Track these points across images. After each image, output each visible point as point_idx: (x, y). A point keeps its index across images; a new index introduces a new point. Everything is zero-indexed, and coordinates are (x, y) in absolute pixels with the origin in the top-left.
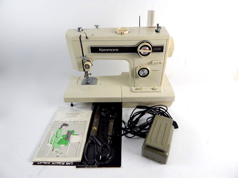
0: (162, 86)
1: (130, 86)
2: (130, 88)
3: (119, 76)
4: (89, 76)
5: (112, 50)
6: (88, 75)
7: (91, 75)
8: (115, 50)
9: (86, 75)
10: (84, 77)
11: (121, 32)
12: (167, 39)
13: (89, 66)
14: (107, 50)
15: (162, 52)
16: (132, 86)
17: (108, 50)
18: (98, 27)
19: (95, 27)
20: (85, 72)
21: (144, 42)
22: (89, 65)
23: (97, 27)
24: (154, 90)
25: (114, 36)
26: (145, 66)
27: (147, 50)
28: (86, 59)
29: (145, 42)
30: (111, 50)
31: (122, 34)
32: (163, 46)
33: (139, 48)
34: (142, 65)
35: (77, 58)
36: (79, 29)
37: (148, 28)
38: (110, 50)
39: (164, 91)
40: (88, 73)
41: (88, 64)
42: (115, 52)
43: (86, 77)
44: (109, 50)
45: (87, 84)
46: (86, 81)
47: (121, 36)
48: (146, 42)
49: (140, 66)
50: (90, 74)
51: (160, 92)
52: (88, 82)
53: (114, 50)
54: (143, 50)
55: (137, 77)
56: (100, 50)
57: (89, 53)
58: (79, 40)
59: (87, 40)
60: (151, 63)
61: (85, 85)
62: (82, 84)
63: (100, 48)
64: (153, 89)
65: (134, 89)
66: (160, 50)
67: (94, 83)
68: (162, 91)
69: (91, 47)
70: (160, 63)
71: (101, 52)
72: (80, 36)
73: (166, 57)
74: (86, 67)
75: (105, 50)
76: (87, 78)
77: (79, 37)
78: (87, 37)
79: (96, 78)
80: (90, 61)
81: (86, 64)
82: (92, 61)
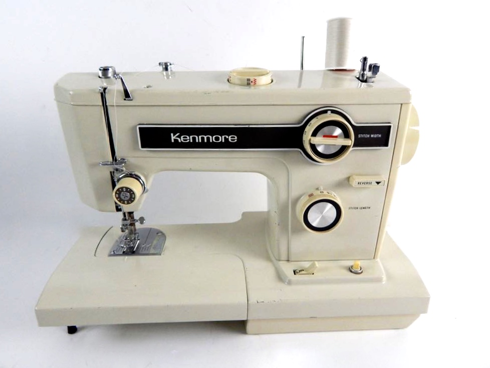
0: (378, 260)
1: (273, 259)
2: (274, 265)
3: (233, 223)
4: (138, 225)
5: (217, 139)
6: (132, 224)
7: (142, 223)
8: (226, 139)
9: (126, 222)
10: (122, 228)
11: (248, 78)
12: (402, 103)
13: (134, 193)
14: (198, 139)
15: (386, 145)
16: (280, 260)
17: (203, 139)
18: (169, 67)
19: (161, 68)
20: (124, 214)
21: (325, 112)
22: (131, 190)
23: (166, 69)
24: (356, 273)
25: (223, 92)
26: (325, 193)
27: (336, 137)
28: (124, 169)
29: (329, 112)
30: (212, 139)
31: (248, 84)
32: (390, 127)
33: (309, 130)
34: (317, 189)
35: (93, 166)
36: (105, 70)
37: (329, 72)
38: (208, 139)
39: (389, 277)
40: (135, 218)
41: (127, 188)
42: (227, 145)
43: (127, 231)
44: (205, 137)
45: (131, 252)
46: (125, 244)
47: (246, 90)
48: (333, 112)
49: (310, 193)
50: (142, 220)
51: (379, 280)
52: (133, 248)
53: (222, 139)
54: (324, 136)
55: (297, 230)
56: (173, 138)
57: (135, 148)
58: (101, 104)
59: (127, 103)
60: (345, 183)
61: (122, 257)
62: (110, 255)
63: (175, 130)
64: (351, 270)
65: (287, 269)
66: (378, 138)
67: (152, 251)
68: (384, 278)
69: (140, 128)
70: (378, 183)
71: (177, 145)
72: (105, 89)
73: (398, 162)
74: (122, 197)
75: (190, 139)
76: (131, 233)
77: (98, 91)
78: (127, 95)
79: (162, 230)
80: (137, 178)
81: (122, 188)
82: (146, 177)
